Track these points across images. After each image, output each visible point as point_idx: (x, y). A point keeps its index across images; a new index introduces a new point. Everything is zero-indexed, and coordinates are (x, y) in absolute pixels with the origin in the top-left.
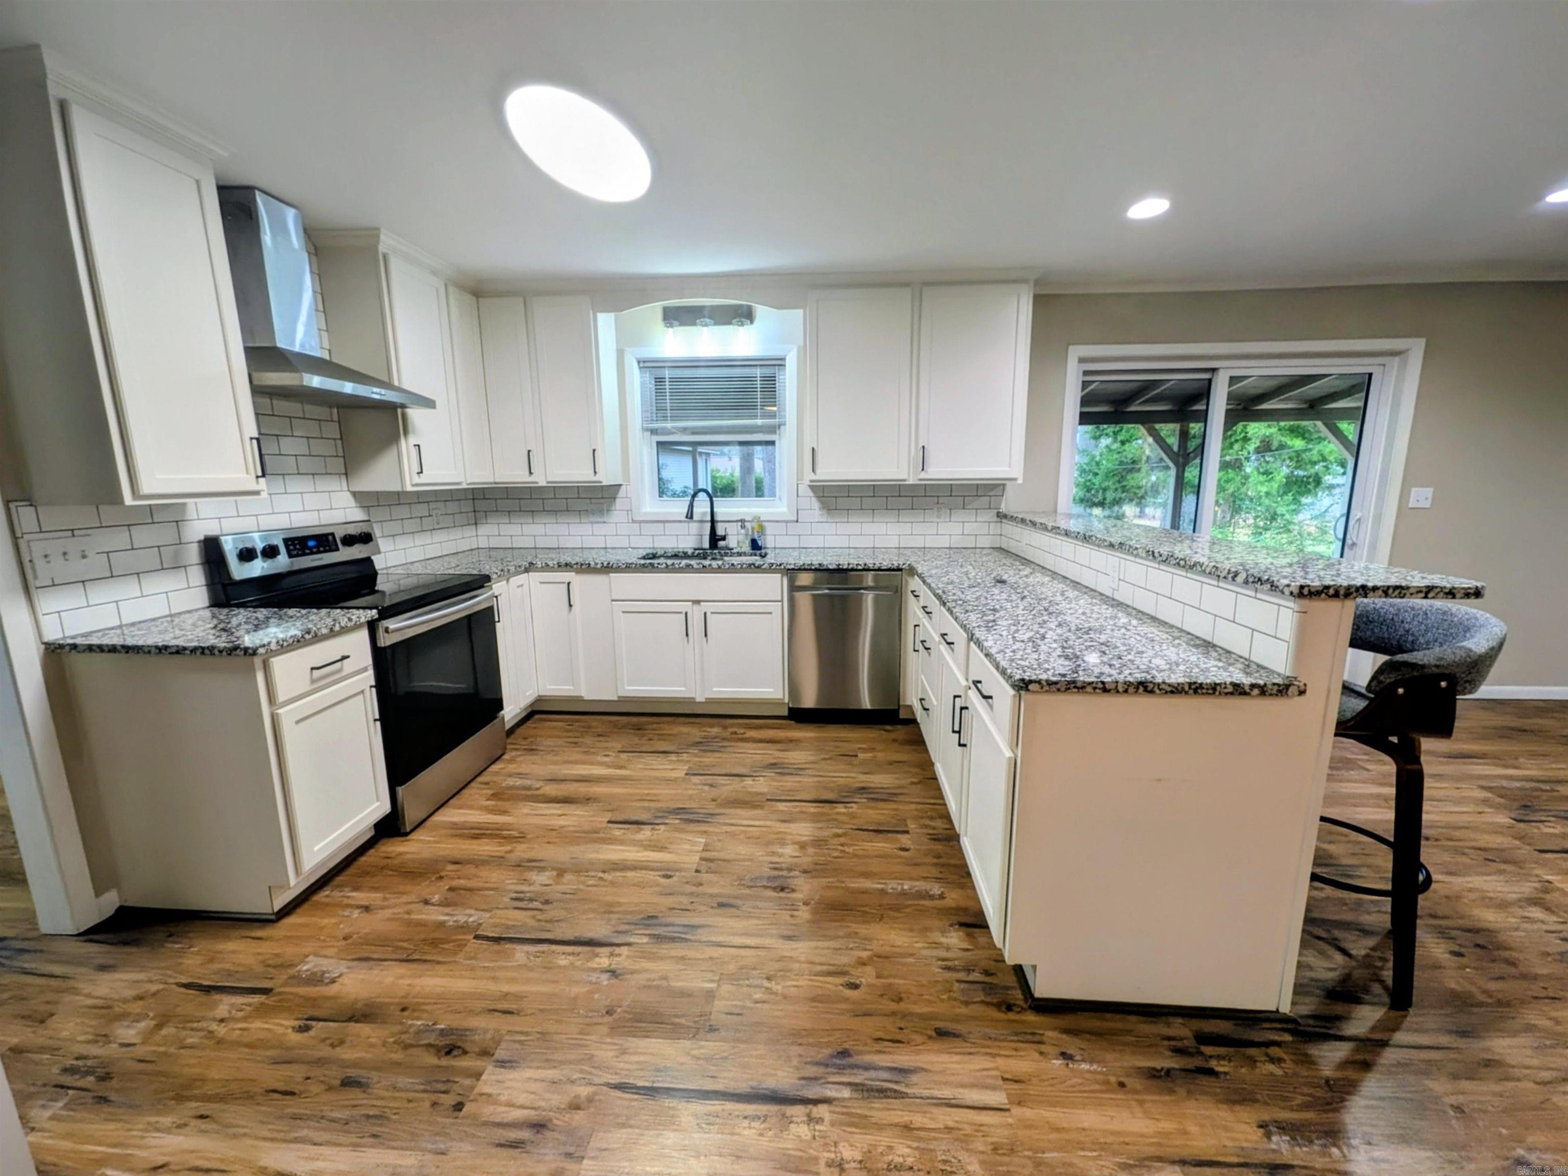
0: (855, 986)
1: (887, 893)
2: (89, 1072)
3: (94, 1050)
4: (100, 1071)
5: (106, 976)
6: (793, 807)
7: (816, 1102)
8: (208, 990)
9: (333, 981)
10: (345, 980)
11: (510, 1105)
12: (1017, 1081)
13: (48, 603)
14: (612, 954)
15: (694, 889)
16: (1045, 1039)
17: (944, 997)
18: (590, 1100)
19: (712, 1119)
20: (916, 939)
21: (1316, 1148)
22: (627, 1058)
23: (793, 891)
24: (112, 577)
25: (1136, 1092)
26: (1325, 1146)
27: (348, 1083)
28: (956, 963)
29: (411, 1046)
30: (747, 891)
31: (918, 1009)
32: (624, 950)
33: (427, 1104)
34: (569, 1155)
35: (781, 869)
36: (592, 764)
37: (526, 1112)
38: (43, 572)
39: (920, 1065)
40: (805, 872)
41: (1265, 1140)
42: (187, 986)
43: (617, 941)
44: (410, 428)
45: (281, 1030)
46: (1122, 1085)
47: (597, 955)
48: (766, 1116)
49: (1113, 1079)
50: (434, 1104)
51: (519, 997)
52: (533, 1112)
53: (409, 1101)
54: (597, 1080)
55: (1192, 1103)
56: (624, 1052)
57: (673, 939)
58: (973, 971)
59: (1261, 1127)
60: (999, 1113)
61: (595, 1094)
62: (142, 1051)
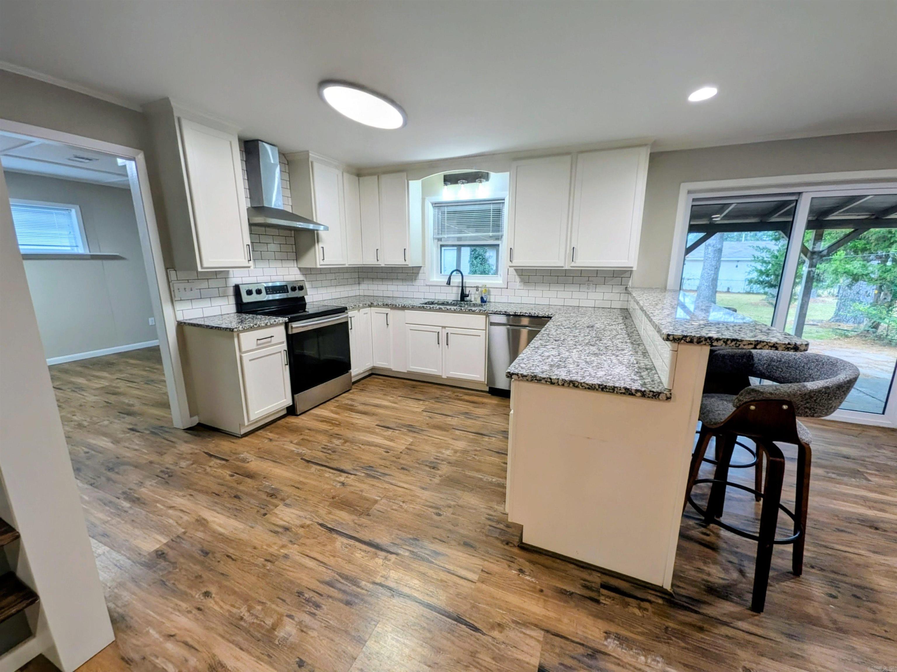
0: (439, 515)
1: (483, 481)
2: (167, 473)
3: (171, 467)
4: (170, 474)
5: (186, 445)
6: (463, 434)
7: (392, 553)
8: (211, 456)
9: (248, 462)
10: (252, 463)
11: (281, 519)
12: (487, 573)
13: (179, 306)
14: (347, 477)
15: (395, 459)
16: (516, 561)
17: (478, 530)
18: (308, 526)
19: (348, 546)
20: (481, 503)
21: (631, 653)
22: (330, 516)
23: (438, 469)
24: (201, 298)
25: (546, 596)
26: (638, 654)
27: (236, 497)
28: (495, 518)
29: (261, 491)
30: (417, 465)
31: (462, 531)
32: (352, 477)
33: (256, 511)
34: (291, 541)
35: (439, 460)
36: (384, 399)
37: (285, 523)
38: (177, 295)
39: (447, 553)
40: (449, 463)
41: (604, 639)
42: (206, 453)
43: (352, 472)
44: (320, 240)
45: (225, 474)
46: (542, 591)
47: (341, 476)
48: (369, 552)
49: (539, 587)
50: (258, 511)
51: (304, 484)
52: (287, 524)
53: (251, 508)
54: (314, 520)
55: (575, 610)
56: (330, 513)
57: (374, 477)
58: (501, 523)
59: (606, 633)
60: (470, 583)
61: (312, 524)
62: (183, 470)
